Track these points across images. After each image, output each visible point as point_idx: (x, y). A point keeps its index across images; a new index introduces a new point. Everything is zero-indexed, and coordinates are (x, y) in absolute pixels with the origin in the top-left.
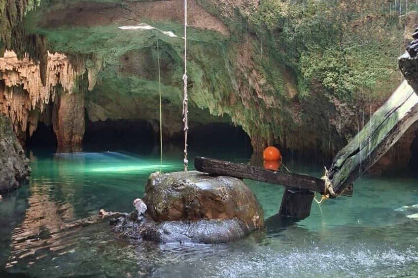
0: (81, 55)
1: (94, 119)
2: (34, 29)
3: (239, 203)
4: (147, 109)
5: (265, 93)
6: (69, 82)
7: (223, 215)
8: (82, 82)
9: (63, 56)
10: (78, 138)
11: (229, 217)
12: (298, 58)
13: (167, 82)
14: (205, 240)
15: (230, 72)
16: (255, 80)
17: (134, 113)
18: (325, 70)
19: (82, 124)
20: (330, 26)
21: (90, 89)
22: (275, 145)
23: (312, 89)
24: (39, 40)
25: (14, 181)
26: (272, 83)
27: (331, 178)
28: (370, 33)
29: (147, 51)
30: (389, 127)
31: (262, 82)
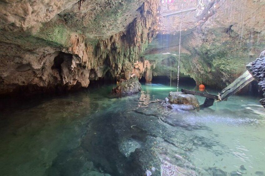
0: (152, 61)
1: (154, 75)
2: (142, 55)
3: (193, 101)
4: (167, 73)
5: (201, 70)
6: (149, 67)
7: (188, 104)
8: (152, 67)
9: (148, 61)
10: (151, 80)
11: (190, 104)
12: (212, 61)
13: (173, 66)
14: (183, 110)
15: (190, 64)
16: (198, 66)
17: (164, 74)
18: (221, 64)
19: (152, 77)
20: (223, 52)
21: (154, 68)
22: (203, 84)
23: (216, 69)
24: (143, 58)
25: (138, 91)
26: (203, 67)
27: (220, 96)
28: (237, 54)
29: (168, 59)
30: (241, 83)
31: (200, 67)
